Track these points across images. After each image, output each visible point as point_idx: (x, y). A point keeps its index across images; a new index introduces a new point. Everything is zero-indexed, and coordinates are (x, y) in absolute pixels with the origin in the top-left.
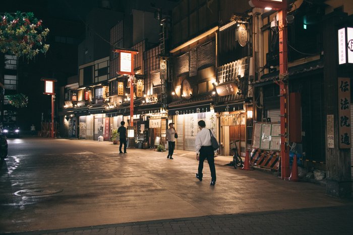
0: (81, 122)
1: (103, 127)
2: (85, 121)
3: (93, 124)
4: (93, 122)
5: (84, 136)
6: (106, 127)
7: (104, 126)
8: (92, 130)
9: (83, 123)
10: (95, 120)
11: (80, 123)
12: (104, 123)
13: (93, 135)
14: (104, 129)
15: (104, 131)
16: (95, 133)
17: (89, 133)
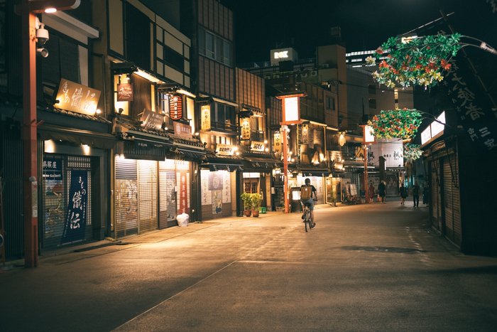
0: (119, 178)
1: (176, 193)
2: (133, 177)
3: (155, 185)
4: (155, 179)
5: (132, 224)
6: (181, 191)
7: (178, 189)
8: (155, 203)
9: (127, 182)
10: (161, 174)
11: (118, 182)
12: (178, 183)
13: (155, 216)
14: (178, 197)
15: (178, 202)
16: (161, 210)
17: (146, 212)
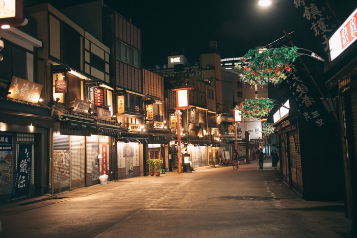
0: (56, 149)
1: (98, 160)
2: (67, 148)
3: (83, 154)
4: (83, 150)
5: (65, 183)
6: (103, 158)
7: (100, 157)
8: (83, 167)
9: (62, 152)
10: (87, 145)
11: (55, 152)
12: (101, 152)
13: (83, 176)
14: (101, 162)
15: (101, 166)
16: (88, 172)
17: (76, 174)
